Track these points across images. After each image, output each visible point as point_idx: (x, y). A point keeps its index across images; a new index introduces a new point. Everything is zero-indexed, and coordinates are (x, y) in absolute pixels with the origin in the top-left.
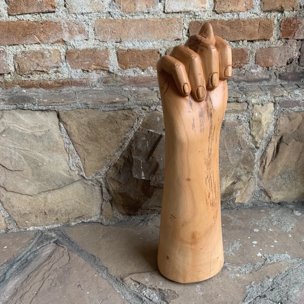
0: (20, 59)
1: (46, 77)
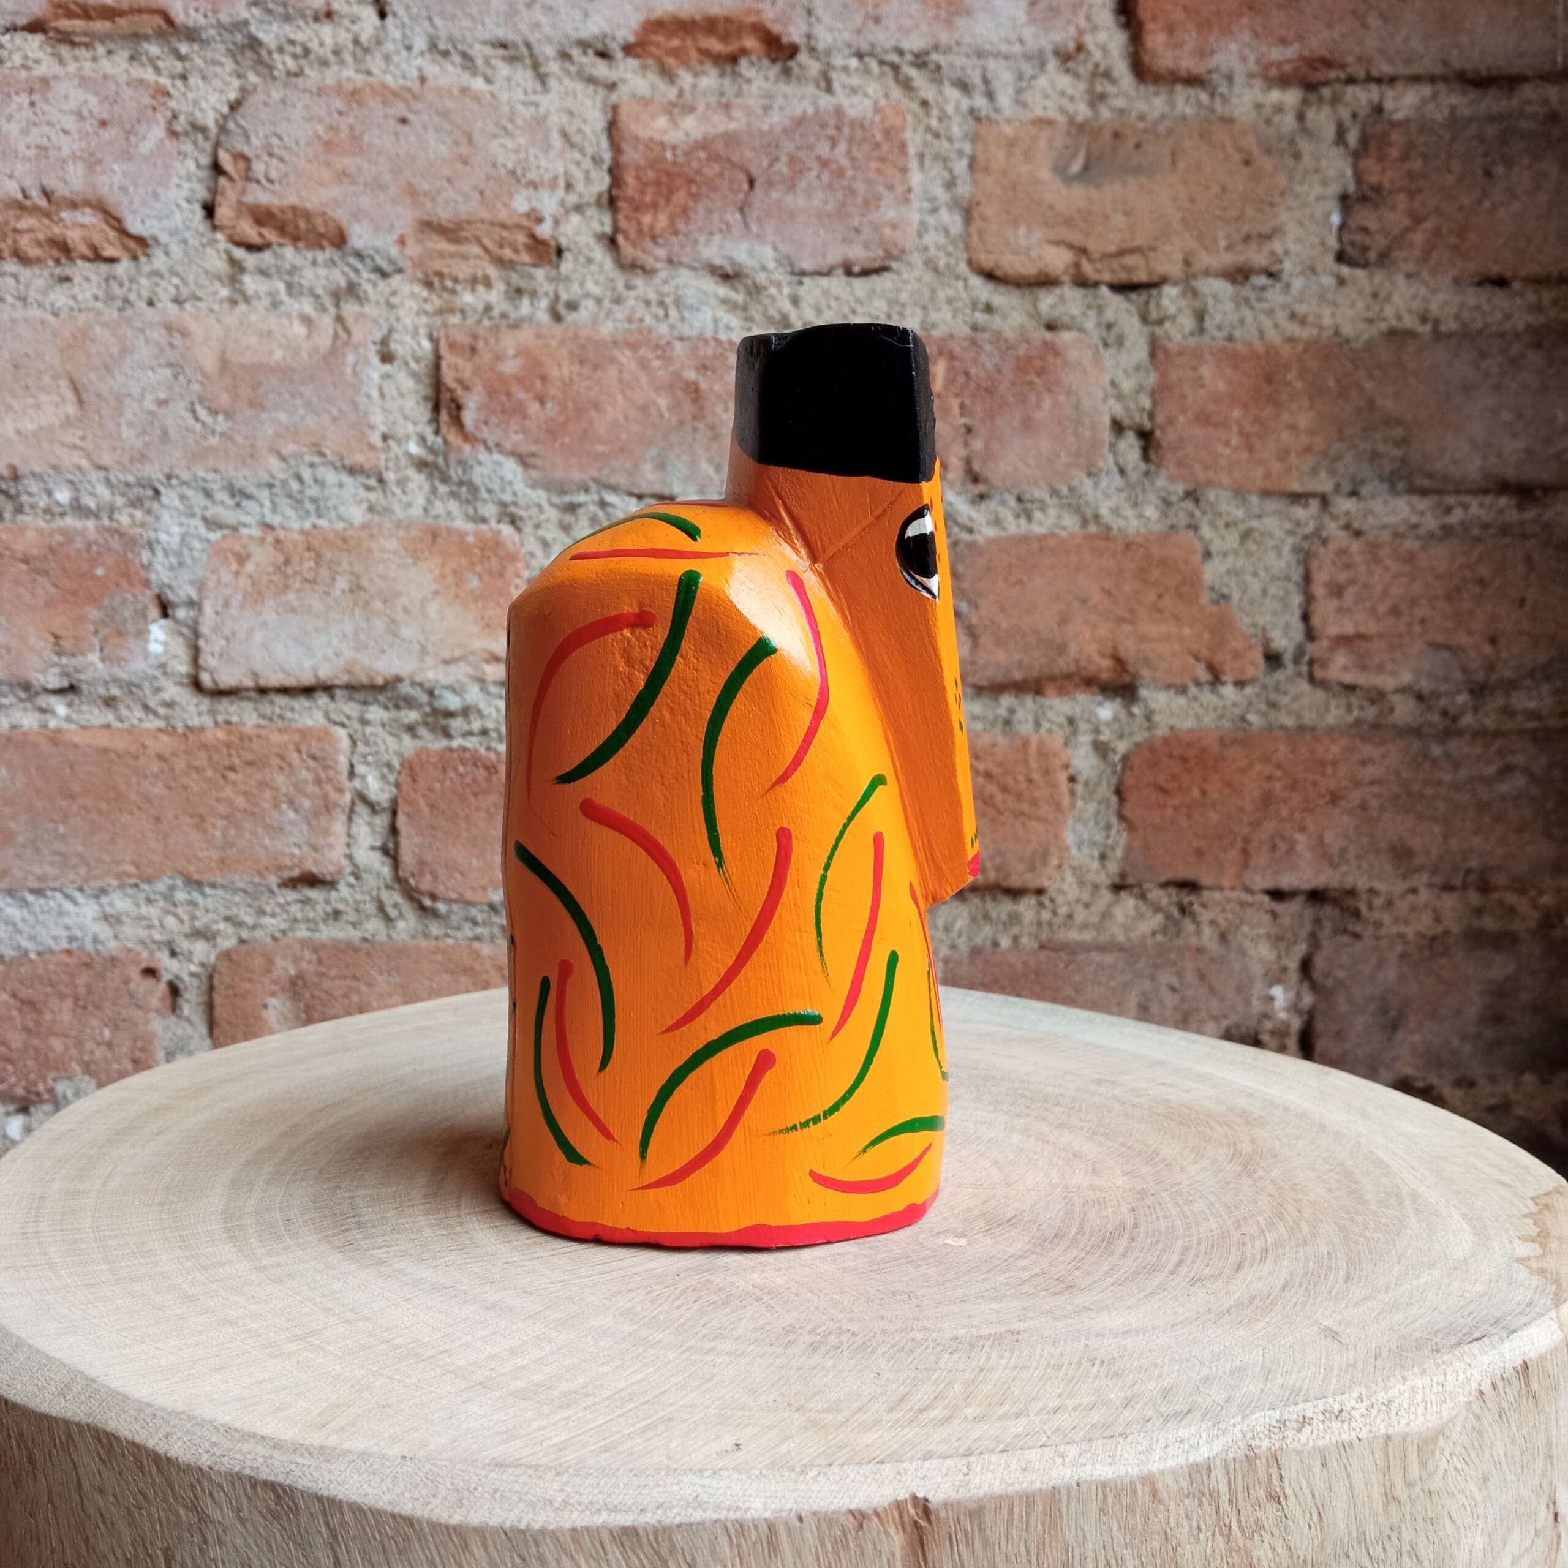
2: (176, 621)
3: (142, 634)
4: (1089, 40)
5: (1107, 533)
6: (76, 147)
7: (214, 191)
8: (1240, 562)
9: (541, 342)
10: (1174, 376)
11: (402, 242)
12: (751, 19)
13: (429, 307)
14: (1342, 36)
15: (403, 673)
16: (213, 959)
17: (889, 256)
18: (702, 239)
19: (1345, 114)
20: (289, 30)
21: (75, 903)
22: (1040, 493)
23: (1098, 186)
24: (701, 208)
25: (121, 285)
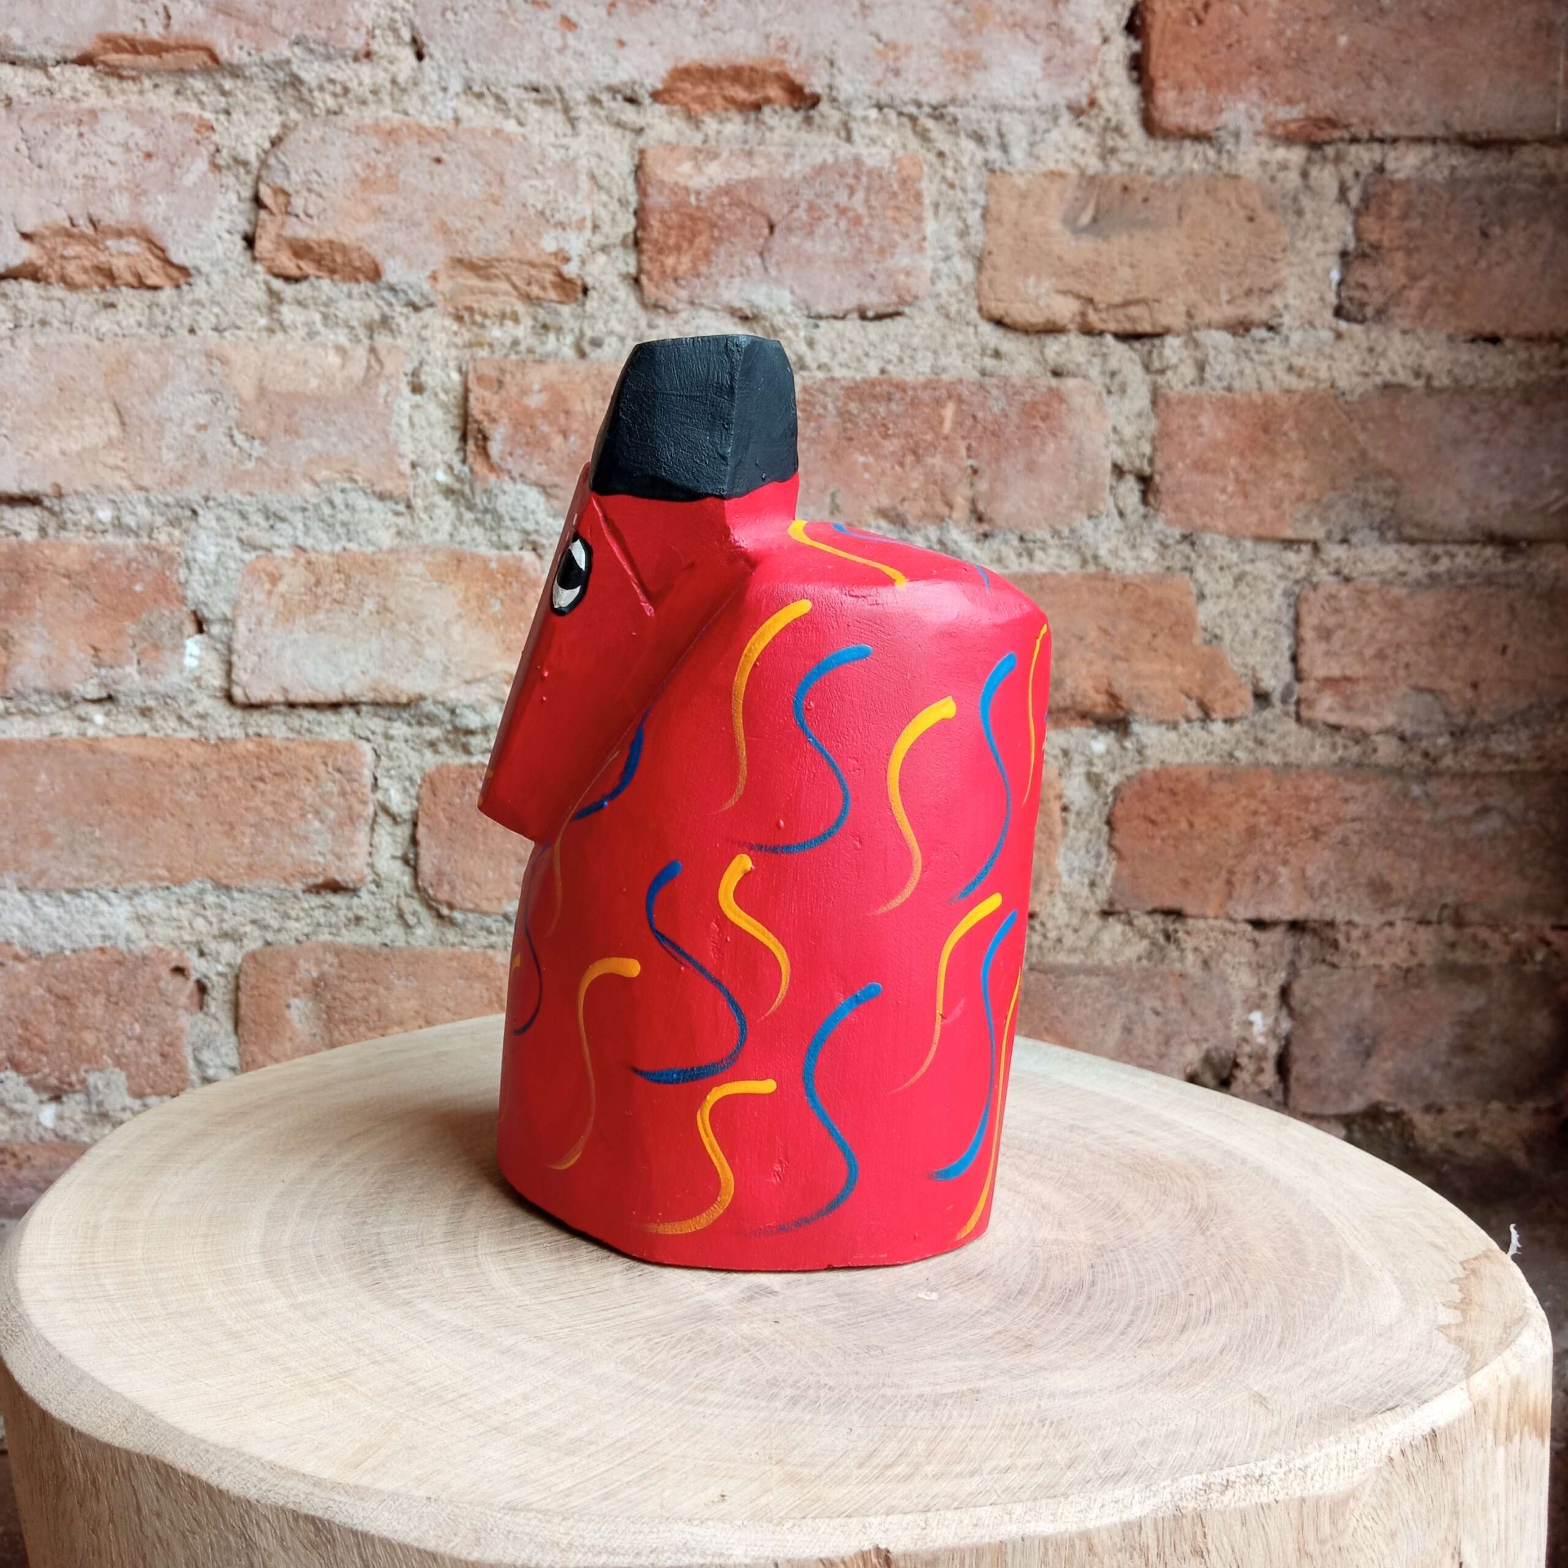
2: (211, 637)
3: (178, 648)
4: (1101, 96)
5: (1105, 575)
6: (123, 177)
7: (255, 224)
8: (1234, 604)
9: (565, 378)
10: (1174, 424)
11: (434, 277)
12: (775, 69)
13: (459, 341)
14: (1348, 97)
15: (426, 693)
16: (239, 960)
17: (902, 301)
18: (723, 282)
19: (1347, 172)
20: (329, 69)
21: (109, 903)
22: (1043, 534)
23: (1106, 239)
24: (722, 251)
25: (164, 313)
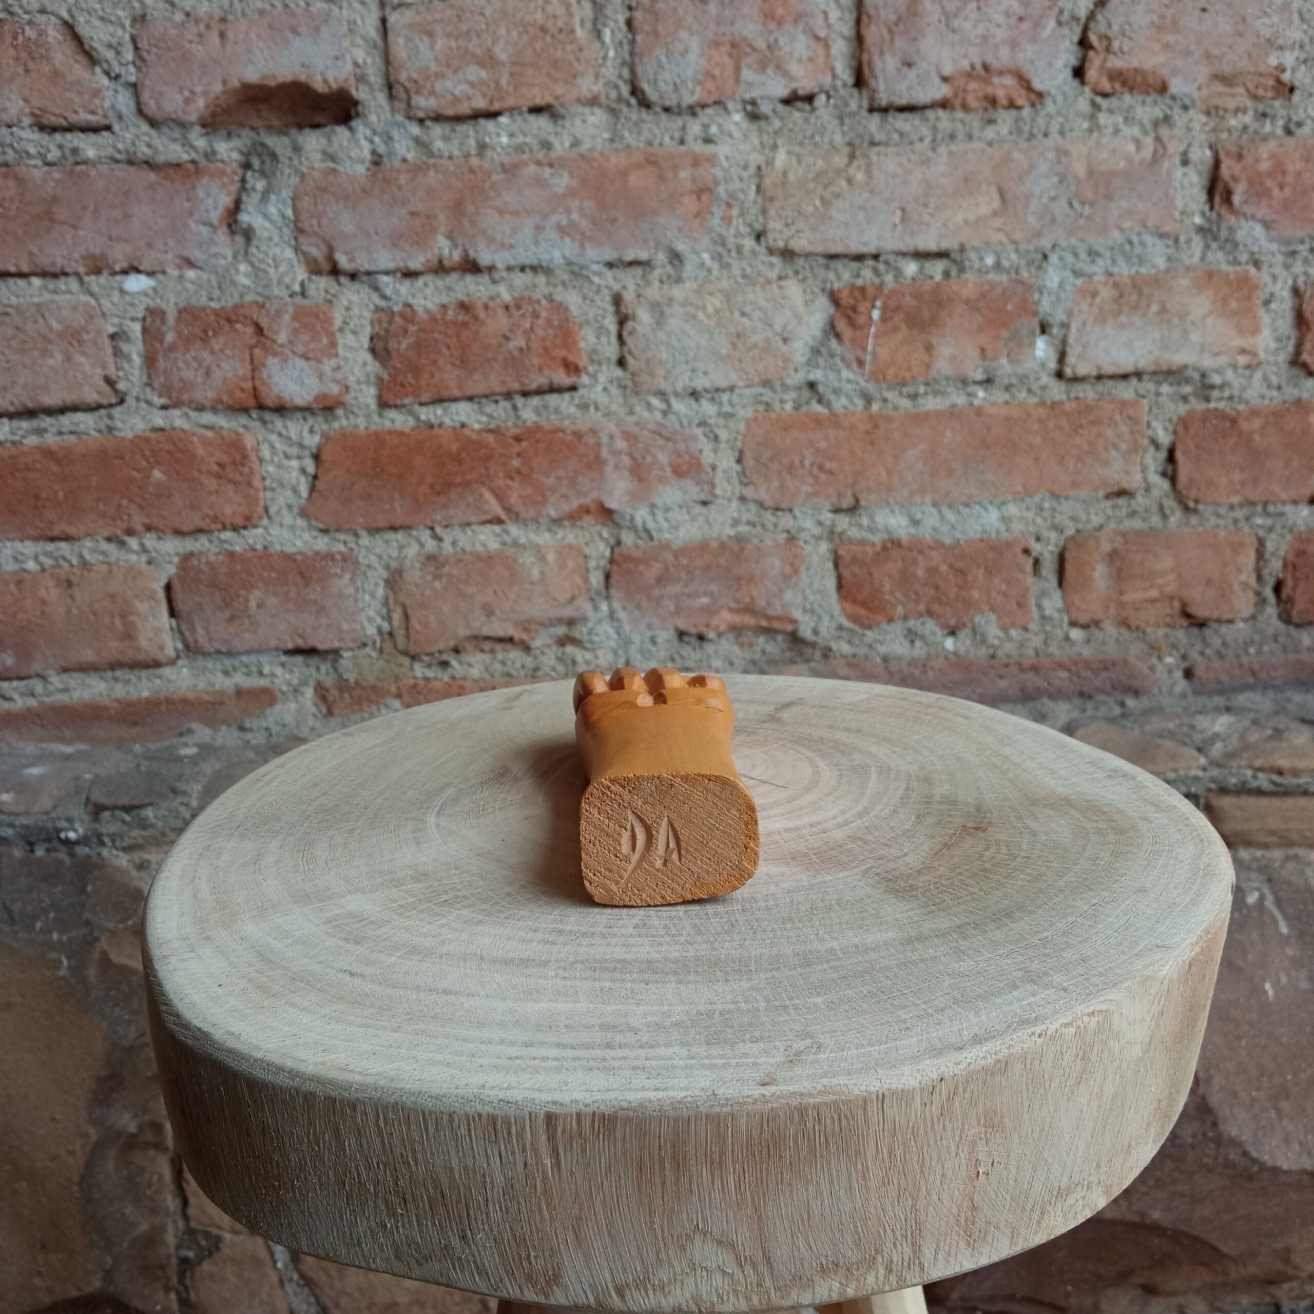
0: (413, 588)
1: (518, 665)
2: (1051, 335)
3: (1032, 345)
6: (1005, 36)
7: (1083, 60)
9: (1282, 150)
11: (1200, 88)
13: (1207, 128)
15: (1188, 363)
16: (1062, 541)
21: (986, 510)
25: (1026, 123)
